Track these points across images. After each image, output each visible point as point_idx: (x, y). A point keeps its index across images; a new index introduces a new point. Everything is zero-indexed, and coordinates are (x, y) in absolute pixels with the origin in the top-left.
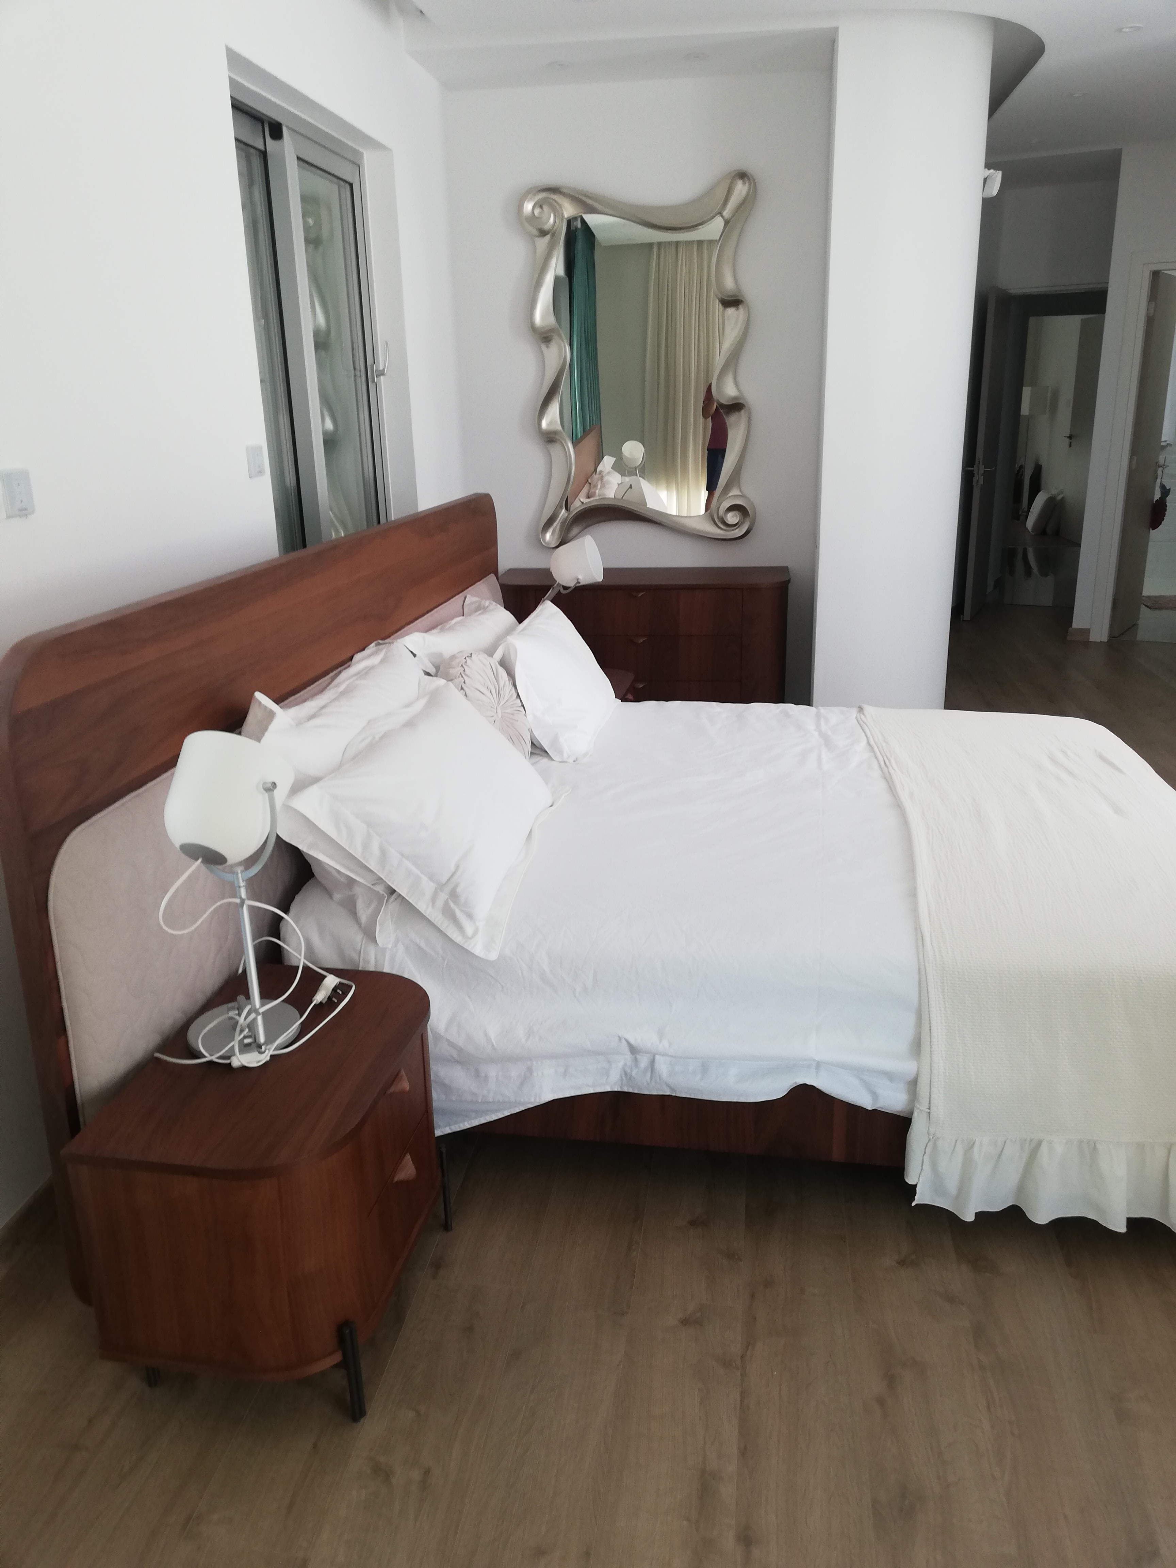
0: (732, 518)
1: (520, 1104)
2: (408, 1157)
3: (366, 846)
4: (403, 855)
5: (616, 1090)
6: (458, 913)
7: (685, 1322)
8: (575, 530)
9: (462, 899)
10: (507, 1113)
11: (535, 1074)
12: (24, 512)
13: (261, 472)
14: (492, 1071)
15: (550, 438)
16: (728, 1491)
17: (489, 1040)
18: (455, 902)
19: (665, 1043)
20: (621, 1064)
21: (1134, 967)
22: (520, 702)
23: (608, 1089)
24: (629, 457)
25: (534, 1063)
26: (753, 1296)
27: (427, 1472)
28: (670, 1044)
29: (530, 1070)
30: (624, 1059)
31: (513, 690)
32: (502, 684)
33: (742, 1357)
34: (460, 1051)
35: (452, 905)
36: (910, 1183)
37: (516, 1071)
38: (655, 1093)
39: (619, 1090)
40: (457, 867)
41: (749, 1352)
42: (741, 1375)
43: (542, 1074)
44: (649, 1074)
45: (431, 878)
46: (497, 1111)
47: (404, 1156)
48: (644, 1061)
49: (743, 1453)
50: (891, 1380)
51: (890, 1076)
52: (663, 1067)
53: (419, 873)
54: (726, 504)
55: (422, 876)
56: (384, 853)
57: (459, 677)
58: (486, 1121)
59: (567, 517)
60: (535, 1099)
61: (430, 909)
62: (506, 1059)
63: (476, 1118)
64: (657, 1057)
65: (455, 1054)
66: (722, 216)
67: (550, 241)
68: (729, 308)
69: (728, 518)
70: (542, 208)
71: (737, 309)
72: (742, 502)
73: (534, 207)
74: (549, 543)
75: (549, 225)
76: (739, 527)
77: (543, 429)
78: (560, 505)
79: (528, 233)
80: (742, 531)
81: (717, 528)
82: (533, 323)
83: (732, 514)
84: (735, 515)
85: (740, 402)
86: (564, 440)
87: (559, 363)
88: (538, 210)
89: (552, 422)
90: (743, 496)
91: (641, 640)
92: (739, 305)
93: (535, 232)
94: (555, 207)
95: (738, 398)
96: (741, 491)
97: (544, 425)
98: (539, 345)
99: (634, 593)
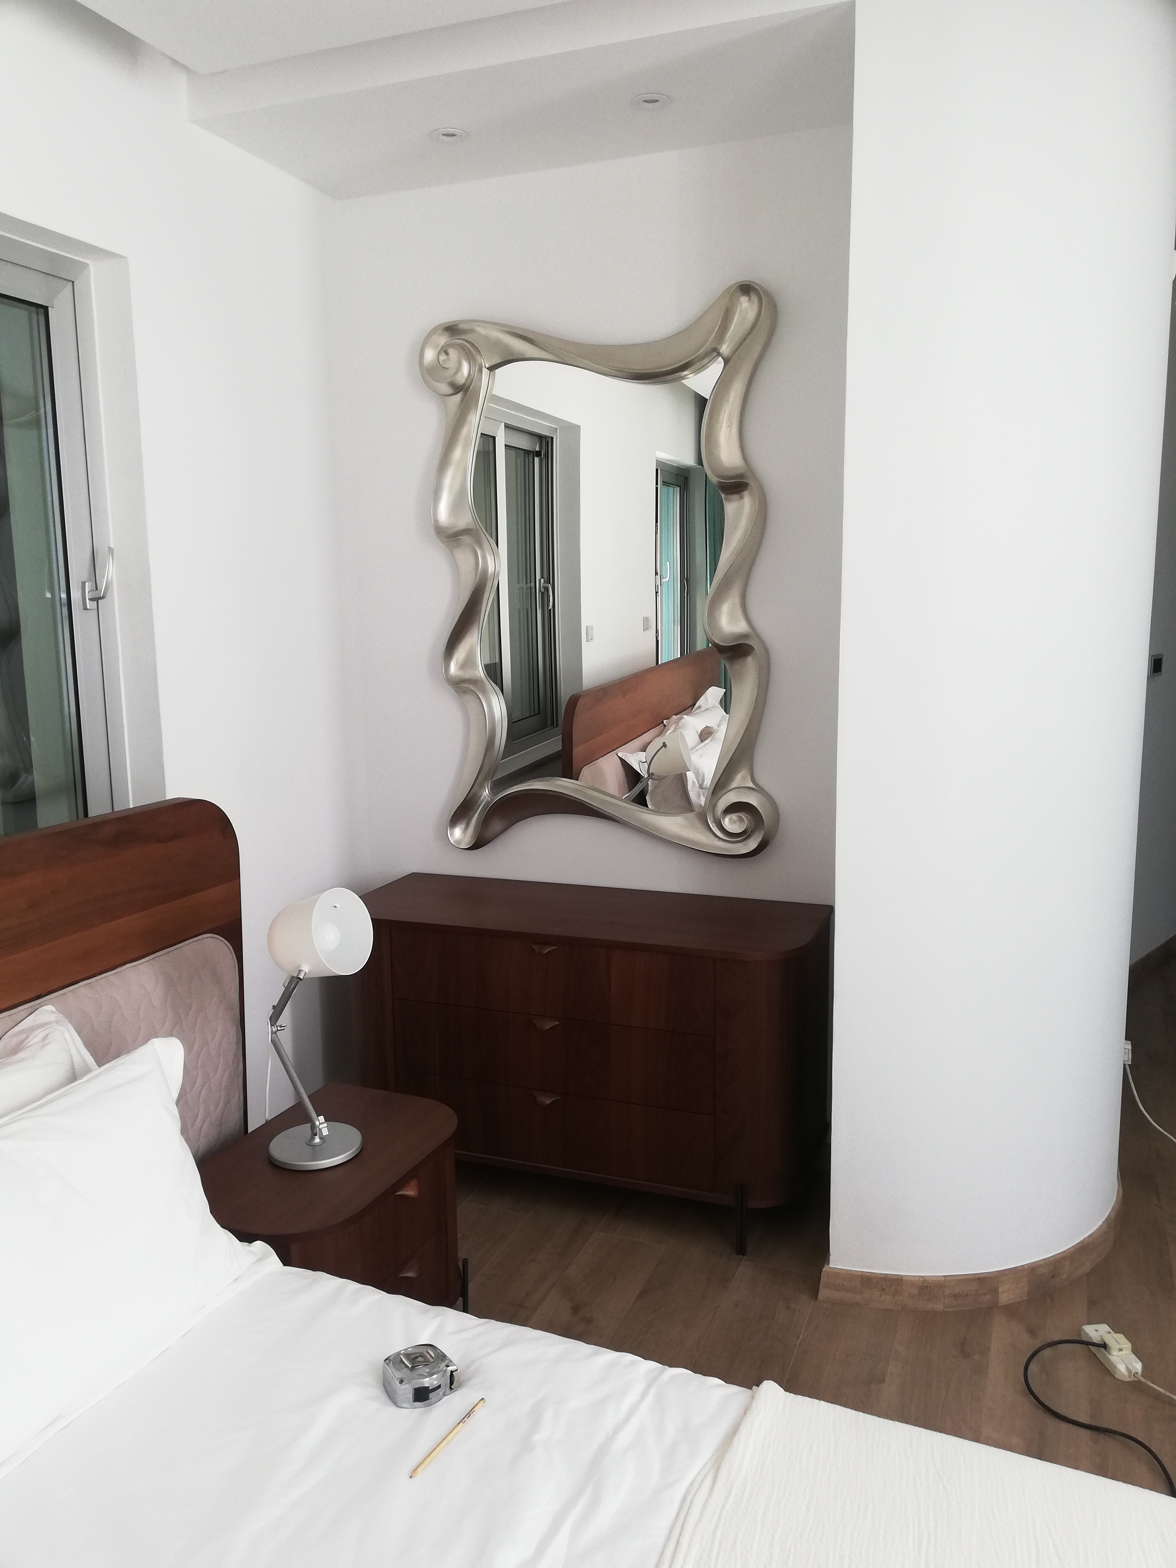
0: (731, 823)
8: (503, 821)
15: (461, 687)
54: (729, 796)
59: (492, 802)
66: (719, 354)
67: (462, 401)
68: (731, 497)
69: (727, 823)
70: (447, 353)
71: (742, 498)
72: (753, 799)
73: (439, 353)
74: (459, 842)
75: (461, 378)
76: (748, 837)
77: (451, 675)
78: (477, 785)
79: (435, 391)
80: (752, 844)
81: (713, 837)
82: (436, 521)
83: (734, 816)
84: (741, 820)
85: (749, 643)
86: (484, 691)
87: (475, 579)
88: (443, 357)
89: (468, 663)
90: (756, 788)
91: (548, 1025)
92: (743, 491)
93: (445, 389)
94: (470, 351)
95: (745, 636)
96: (753, 780)
97: (453, 668)
98: (452, 552)
99: (536, 948)
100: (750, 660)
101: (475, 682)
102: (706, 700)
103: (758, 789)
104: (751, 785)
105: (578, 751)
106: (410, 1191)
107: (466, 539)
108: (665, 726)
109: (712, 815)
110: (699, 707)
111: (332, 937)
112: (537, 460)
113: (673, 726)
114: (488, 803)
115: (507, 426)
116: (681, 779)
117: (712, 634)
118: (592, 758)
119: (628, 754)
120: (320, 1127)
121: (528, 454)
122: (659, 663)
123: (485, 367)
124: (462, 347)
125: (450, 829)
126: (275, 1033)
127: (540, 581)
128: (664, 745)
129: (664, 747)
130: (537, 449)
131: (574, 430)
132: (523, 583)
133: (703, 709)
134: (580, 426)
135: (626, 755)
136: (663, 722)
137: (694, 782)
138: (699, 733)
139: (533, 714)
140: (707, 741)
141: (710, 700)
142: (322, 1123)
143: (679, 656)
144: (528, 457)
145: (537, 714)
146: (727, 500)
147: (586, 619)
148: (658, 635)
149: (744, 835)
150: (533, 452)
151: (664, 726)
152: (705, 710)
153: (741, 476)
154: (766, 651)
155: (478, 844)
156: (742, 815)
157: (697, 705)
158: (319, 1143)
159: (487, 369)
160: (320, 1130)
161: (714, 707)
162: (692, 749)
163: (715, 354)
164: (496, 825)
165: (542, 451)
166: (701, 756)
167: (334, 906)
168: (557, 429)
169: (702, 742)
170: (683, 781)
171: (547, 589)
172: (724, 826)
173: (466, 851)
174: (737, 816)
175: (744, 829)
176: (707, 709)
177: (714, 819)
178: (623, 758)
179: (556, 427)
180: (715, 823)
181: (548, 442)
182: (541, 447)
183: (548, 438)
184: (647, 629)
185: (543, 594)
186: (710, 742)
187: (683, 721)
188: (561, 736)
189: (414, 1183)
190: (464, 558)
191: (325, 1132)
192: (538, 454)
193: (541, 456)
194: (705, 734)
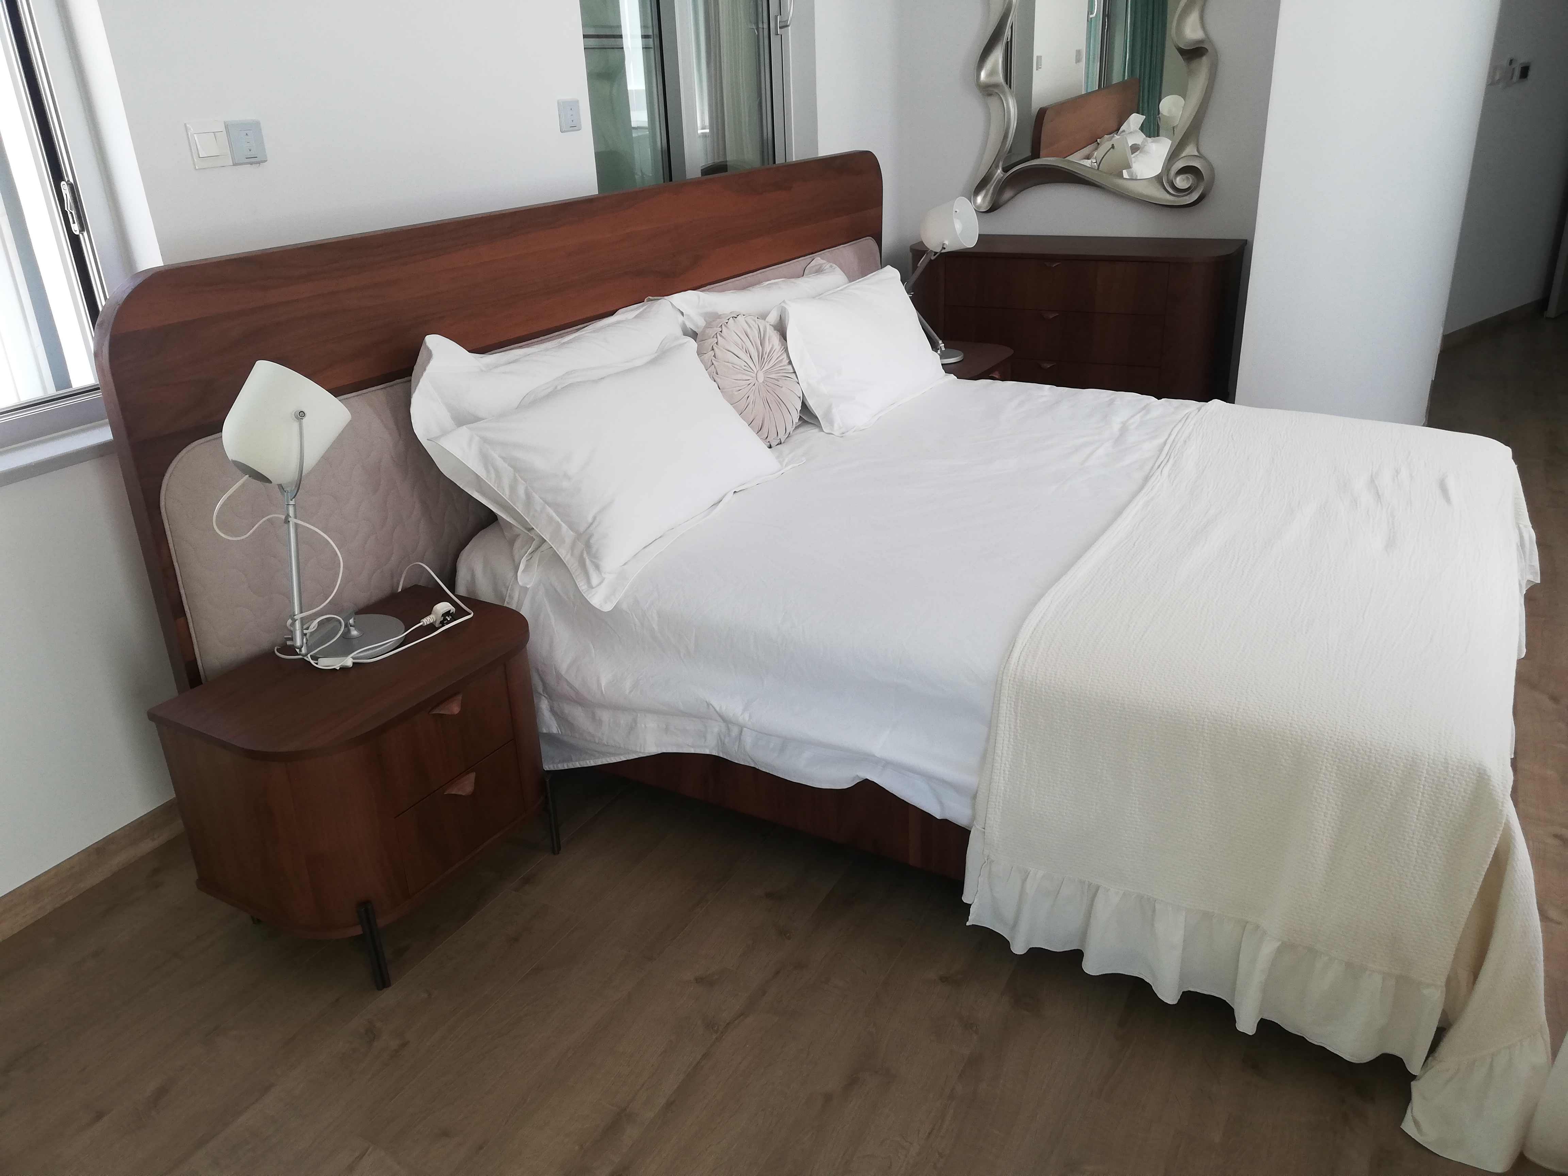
0: (1181, 182)
1: (635, 752)
2: (472, 776)
3: (513, 489)
4: (546, 502)
5: (714, 754)
6: (588, 562)
7: (699, 980)
8: (1008, 194)
9: (594, 550)
10: (623, 759)
11: (638, 725)
12: (255, 160)
13: (575, 127)
14: (605, 716)
15: (988, 90)
16: (631, 1133)
17: (599, 686)
18: (589, 553)
19: (747, 716)
20: (716, 730)
21: (1231, 717)
22: (791, 368)
23: (707, 752)
24: (1168, 115)
25: (639, 715)
26: (778, 973)
27: (404, 1045)
28: (750, 717)
29: (635, 721)
30: (716, 727)
31: (785, 356)
32: (768, 348)
33: (728, 1024)
34: (577, 692)
35: (585, 555)
36: (965, 902)
37: (624, 719)
38: (742, 763)
39: (717, 755)
40: (594, 518)
41: (736, 1022)
42: (716, 1038)
43: (645, 726)
44: (737, 743)
45: (571, 526)
46: (614, 755)
47: (468, 773)
48: (735, 731)
49: (669, 1105)
50: (852, 1082)
51: (956, 788)
52: (748, 739)
53: (559, 520)
54: (1180, 164)
55: (563, 524)
56: (528, 496)
57: (713, 337)
58: (607, 763)
59: (1003, 177)
60: (640, 749)
61: (569, 556)
62: (616, 708)
63: (599, 758)
64: (745, 729)
65: (573, 694)
69: (1177, 182)
72: (1196, 164)
74: (981, 206)
76: (1191, 192)
77: (981, 82)
78: (995, 165)
80: (1195, 196)
81: (1165, 192)
83: (1183, 177)
84: (1188, 178)
85: (1203, 46)
86: (1004, 93)
87: (1004, 6)
89: (992, 73)
95: (1202, 41)
96: (1198, 151)
97: (983, 75)
99: (1047, 264)
100: (1204, 59)
101: (996, 86)
102: (1129, 125)
103: (1201, 156)
104: (1196, 153)
109: (1166, 177)
110: (1123, 131)
114: (999, 178)
120: (941, 345)
125: (973, 198)
128: (1113, 147)
129: (1112, 149)
133: (1127, 132)
136: (1097, 141)
138: (1129, 147)
140: (1136, 154)
141: (1132, 126)
143: (1097, 89)
147: (1037, 49)
149: (1189, 190)
151: (1100, 143)
152: (1129, 133)
154: (1216, 52)
155: (994, 208)
156: (1189, 176)
157: (1121, 130)
160: (941, 347)
161: (1136, 131)
172: (1175, 184)
173: (984, 214)
174: (1185, 177)
175: (1189, 186)
176: (1131, 133)
177: (1168, 179)
180: (1169, 182)
187: (1114, 139)
191: (943, 349)
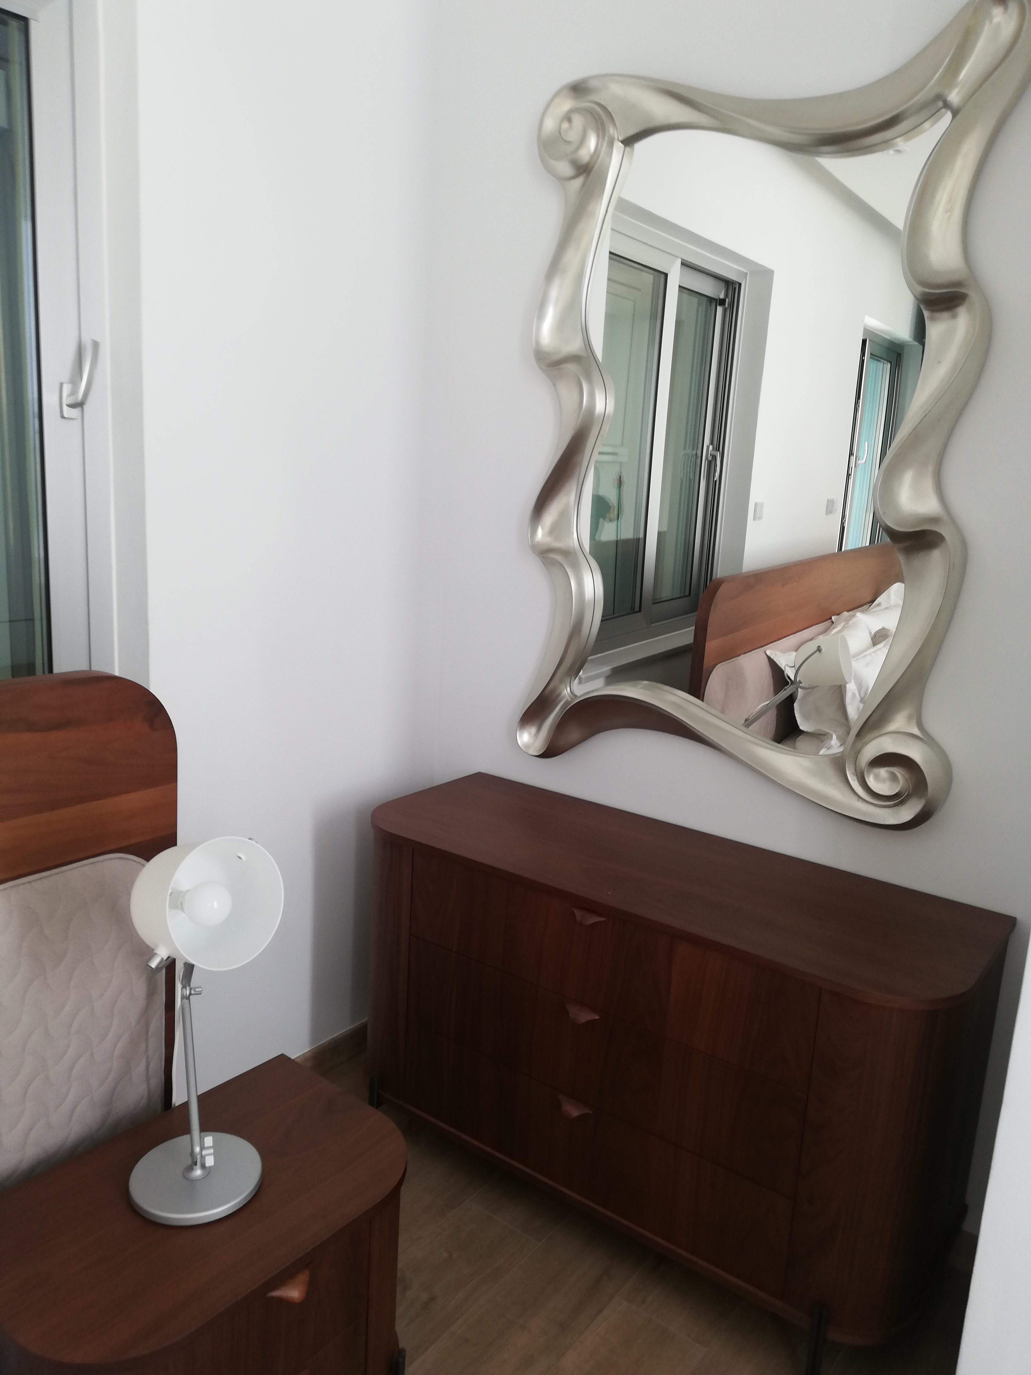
0: (882, 781)
15: (548, 557)
66: (947, 105)
67: (583, 186)
68: (937, 315)
69: (871, 782)
70: (569, 120)
71: (954, 317)
72: (914, 752)
73: (562, 121)
74: (528, 746)
75: (585, 154)
76: (902, 803)
77: (538, 542)
78: (557, 679)
79: (551, 171)
80: (906, 814)
81: (852, 795)
82: (538, 343)
83: (883, 772)
84: (894, 778)
85: (938, 531)
86: (576, 566)
87: (578, 420)
88: (565, 125)
90: (921, 736)
91: (585, 1016)
92: (957, 306)
93: (565, 168)
94: (600, 118)
95: (935, 520)
96: (917, 727)
97: (540, 533)
98: (554, 385)
99: (578, 914)
100: (936, 555)
101: (567, 553)
102: (889, 597)
103: (926, 738)
104: (916, 731)
105: (712, 645)
106: (294, 1293)
107: (571, 367)
108: (833, 623)
109: (852, 767)
110: (879, 605)
111: (216, 906)
112: (720, 310)
113: (843, 624)
114: (567, 703)
115: (684, 264)
116: (839, 691)
117: (884, 514)
118: (730, 654)
119: (778, 653)
120: (204, 1153)
121: (711, 303)
122: (843, 550)
123: (619, 140)
124: (589, 112)
125: (519, 730)
126: (188, 998)
127: (708, 447)
128: (819, 649)
129: (818, 652)
130: (722, 296)
131: (766, 275)
132: (689, 448)
133: (883, 607)
134: (772, 272)
135: (776, 655)
136: (831, 618)
137: (854, 694)
138: (873, 633)
139: (683, 595)
140: (879, 646)
141: (893, 598)
142: (209, 1148)
143: (868, 544)
144: (710, 306)
145: (687, 596)
146: (932, 319)
147: (755, 496)
148: (845, 521)
149: (897, 800)
150: (716, 300)
151: (831, 622)
152: (885, 609)
153: (959, 284)
154: (964, 545)
155: (549, 752)
156: (896, 771)
157: (876, 602)
158: (200, 1176)
159: (622, 142)
160: (203, 1157)
161: (894, 608)
162: (854, 656)
163: (940, 104)
164: (573, 734)
165: (727, 300)
166: (867, 665)
167: (239, 857)
168: (746, 274)
169: (874, 646)
170: (841, 691)
171: (714, 457)
172: (868, 782)
173: (535, 759)
174: (888, 772)
175: (897, 791)
176: (887, 608)
177: (856, 770)
178: (772, 657)
179: (745, 271)
180: (857, 776)
181: (735, 289)
182: (726, 295)
183: (735, 284)
184: (831, 512)
185: (710, 463)
186: (883, 647)
187: (855, 619)
188: (694, 627)
189: (304, 1277)
190: (567, 392)
191: (210, 1162)
192: (722, 302)
193: (725, 305)
194: (878, 638)
